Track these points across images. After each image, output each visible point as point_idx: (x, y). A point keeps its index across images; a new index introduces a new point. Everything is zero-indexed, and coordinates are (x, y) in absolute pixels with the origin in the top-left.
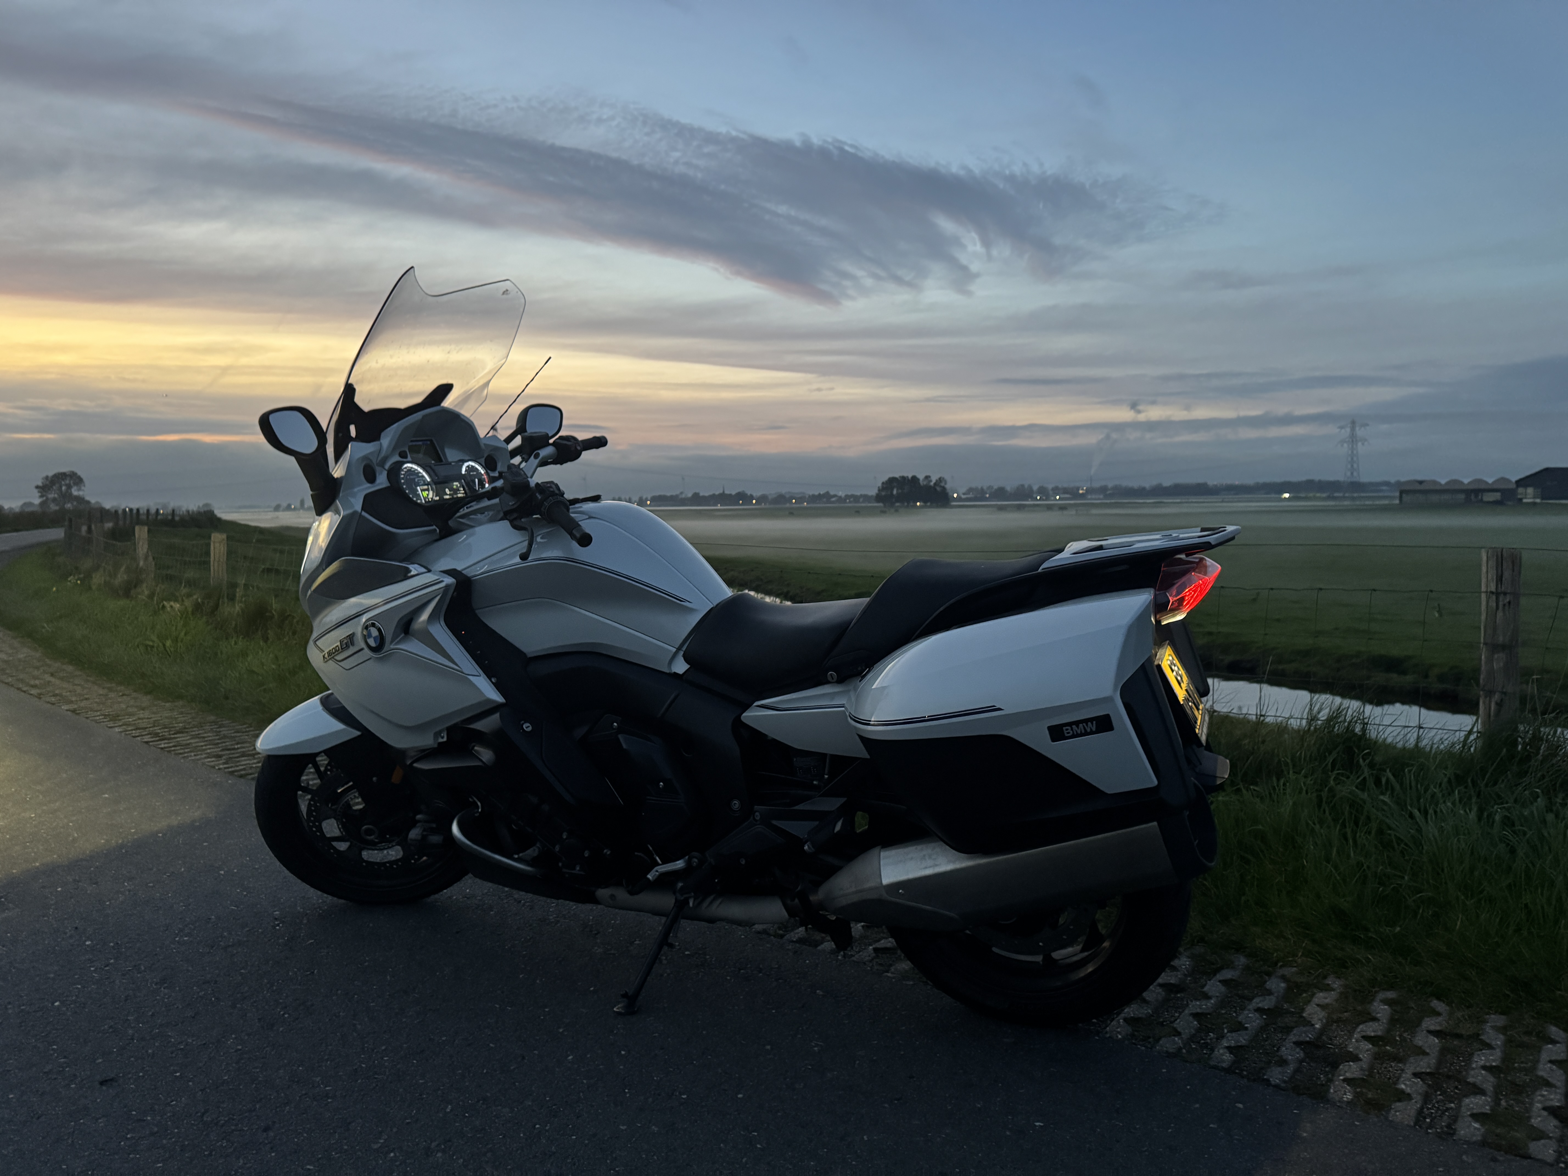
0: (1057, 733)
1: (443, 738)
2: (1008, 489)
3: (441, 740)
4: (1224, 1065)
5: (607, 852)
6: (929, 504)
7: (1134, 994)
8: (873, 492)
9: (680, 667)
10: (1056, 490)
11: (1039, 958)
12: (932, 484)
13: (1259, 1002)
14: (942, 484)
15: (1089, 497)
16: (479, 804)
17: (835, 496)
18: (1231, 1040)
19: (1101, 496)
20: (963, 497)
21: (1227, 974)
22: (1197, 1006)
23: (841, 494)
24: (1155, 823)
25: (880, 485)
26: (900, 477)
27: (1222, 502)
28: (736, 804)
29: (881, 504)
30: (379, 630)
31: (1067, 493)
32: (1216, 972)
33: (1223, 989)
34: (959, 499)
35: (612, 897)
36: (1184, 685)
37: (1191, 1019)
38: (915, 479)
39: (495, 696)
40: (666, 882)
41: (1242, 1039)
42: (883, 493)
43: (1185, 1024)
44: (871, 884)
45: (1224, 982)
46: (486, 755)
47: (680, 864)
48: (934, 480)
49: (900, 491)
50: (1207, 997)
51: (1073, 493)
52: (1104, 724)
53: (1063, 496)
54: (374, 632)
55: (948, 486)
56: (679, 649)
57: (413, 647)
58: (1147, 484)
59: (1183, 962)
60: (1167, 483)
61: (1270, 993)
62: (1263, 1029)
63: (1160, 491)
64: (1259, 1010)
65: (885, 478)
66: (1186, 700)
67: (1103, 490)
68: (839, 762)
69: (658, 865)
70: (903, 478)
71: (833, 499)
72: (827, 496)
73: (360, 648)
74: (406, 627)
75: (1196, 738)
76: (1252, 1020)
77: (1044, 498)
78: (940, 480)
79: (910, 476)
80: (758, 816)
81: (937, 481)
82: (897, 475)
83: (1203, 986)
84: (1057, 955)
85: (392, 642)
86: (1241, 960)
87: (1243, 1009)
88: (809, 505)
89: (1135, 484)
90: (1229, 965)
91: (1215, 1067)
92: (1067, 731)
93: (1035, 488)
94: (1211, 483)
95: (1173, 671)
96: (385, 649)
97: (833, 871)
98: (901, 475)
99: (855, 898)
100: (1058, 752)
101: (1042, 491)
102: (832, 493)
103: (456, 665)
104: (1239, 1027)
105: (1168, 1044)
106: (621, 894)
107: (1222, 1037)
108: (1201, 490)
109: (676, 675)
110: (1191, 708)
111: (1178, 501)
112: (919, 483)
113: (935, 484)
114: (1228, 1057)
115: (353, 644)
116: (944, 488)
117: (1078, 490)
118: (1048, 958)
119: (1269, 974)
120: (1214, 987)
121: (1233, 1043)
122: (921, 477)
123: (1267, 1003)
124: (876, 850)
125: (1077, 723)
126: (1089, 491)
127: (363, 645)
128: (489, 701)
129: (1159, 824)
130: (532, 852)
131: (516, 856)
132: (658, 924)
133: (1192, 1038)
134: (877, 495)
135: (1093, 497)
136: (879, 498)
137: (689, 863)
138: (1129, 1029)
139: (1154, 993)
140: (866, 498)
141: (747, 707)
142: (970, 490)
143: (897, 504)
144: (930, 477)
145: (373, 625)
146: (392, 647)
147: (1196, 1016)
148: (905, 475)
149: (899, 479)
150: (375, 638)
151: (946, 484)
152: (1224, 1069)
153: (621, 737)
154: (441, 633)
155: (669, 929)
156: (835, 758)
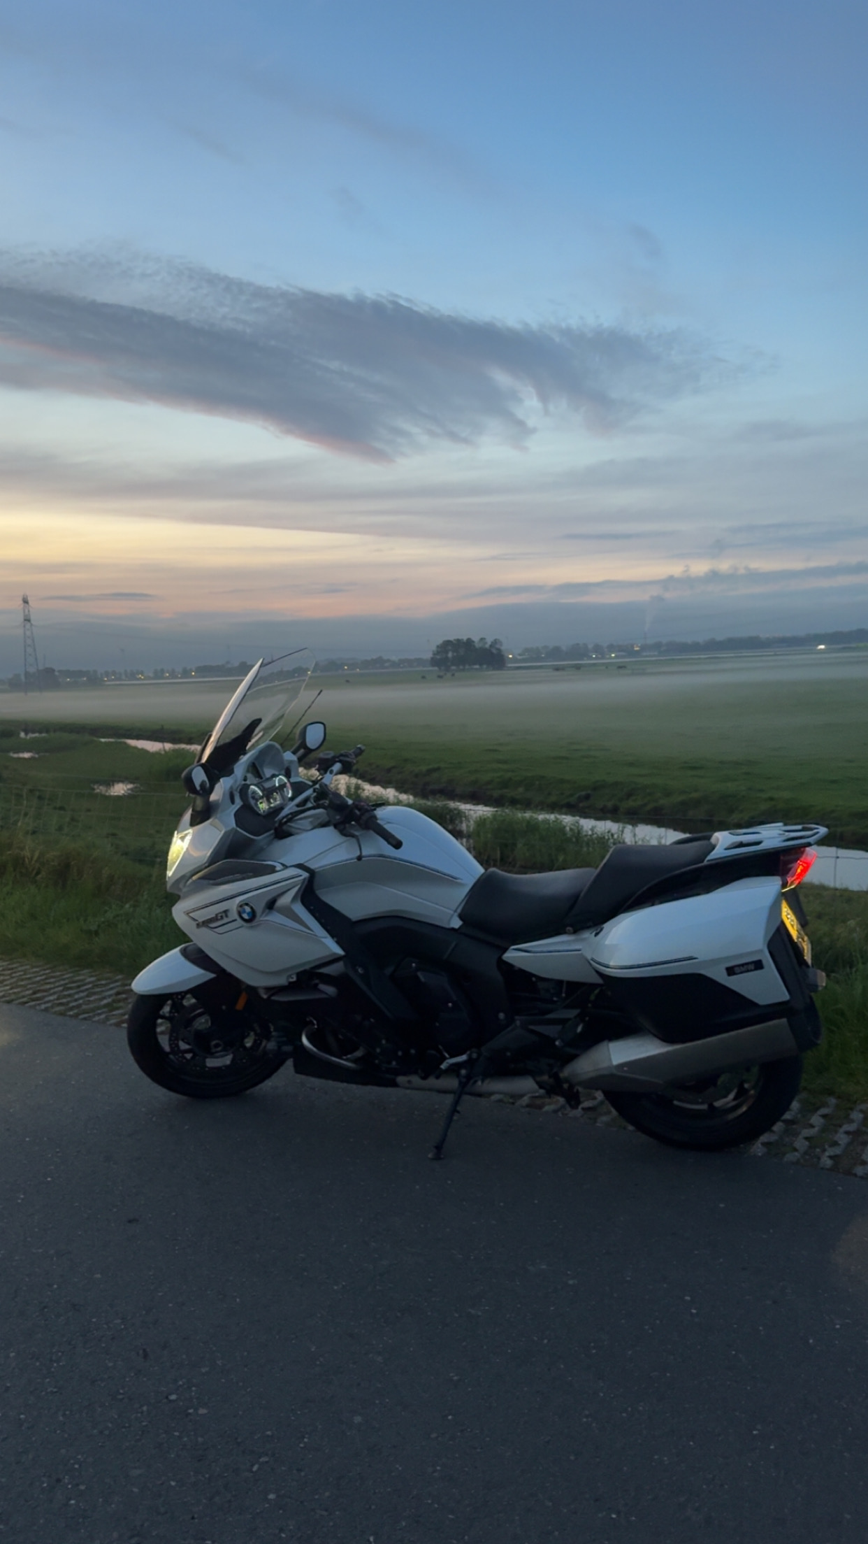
0: (731, 971)
1: (292, 978)
2: (564, 648)
3: (291, 980)
4: (828, 1167)
5: (413, 1051)
6: (485, 666)
7: (767, 1128)
8: (428, 656)
9: (456, 923)
10: (612, 648)
11: (705, 1107)
12: (487, 646)
13: (846, 1127)
14: (498, 646)
15: (645, 654)
16: (315, 1022)
17: (388, 661)
18: (831, 1151)
19: (656, 653)
20: (519, 657)
21: (824, 1111)
22: (807, 1132)
23: (394, 658)
24: (784, 1020)
25: (434, 648)
26: (455, 640)
27: (776, 655)
28: (502, 1016)
29: (436, 668)
30: (252, 908)
31: (622, 651)
32: (817, 1109)
33: (822, 1120)
34: (514, 660)
35: (409, 1082)
36: (795, 927)
37: (804, 1141)
38: (469, 642)
39: (340, 952)
40: (454, 1069)
41: (837, 1151)
42: (438, 657)
43: (801, 1144)
44: (605, 1065)
45: (824, 1116)
46: (330, 990)
47: (464, 1058)
48: (489, 642)
49: (455, 654)
50: (812, 1126)
51: (628, 650)
52: (758, 965)
53: (618, 654)
54: (248, 909)
55: (503, 648)
56: (455, 911)
57: (276, 918)
58: (701, 639)
59: (795, 1105)
60: (720, 637)
61: (852, 1121)
62: (849, 1144)
63: (714, 647)
64: (847, 1133)
65: (440, 641)
66: (798, 938)
67: (657, 646)
68: (573, 986)
69: (447, 1059)
70: (458, 640)
71: (387, 664)
72: (379, 662)
73: (233, 919)
74: (271, 905)
75: (805, 963)
76: (843, 1139)
77: (600, 656)
78: (495, 642)
79: (465, 638)
80: (518, 1023)
81: (492, 642)
82: (452, 638)
83: (810, 1119)
84: (717, 1104)
85: (261, 916)
86: (832, 1101)
87: (836, 1132)
88: (362, 671)
89: (689, 640)
90: (824, 1105)
91: (822, 1169)
92: (737, 970)
93: (590, 646)
94: (764, 635)
95: (788, 918)
96: (257, 919)
97: (572, 1058)
98: (456, 638)
99: (593, 1075)
100: (733, 983)
101: (598, 649)
102: (385, 658)
103: (309, 929)
104: (835, 1144)
105: (791, 1157)
106: (416, 1080)
107: (824, 1150)
108: (754, 644)
109: (453, 929)
110: (800, 942)
111: (732, 655)
112: (474, 646)
113: (491, 646)
114: (829, 1163)
115: (227, 916)
116: (499, 650)
117: (633, 648)
118: (711, 1106)
119: (852, 1109)
120: (816, 1120)
121: (832, 1154)
122: (476, 639)
123: (852, 1127)
124: (605, 1043)
125: (743, 965)
126: (644, 648)
127: (236, 916)
128: (335, 954)
129: (788, 1021)
130: (359, 1053)
131: (345, 1057)
132: (449, 1099)
133: (805, 1153)
134: (432, 659)
135: (648, 654)
136: (434, 662)
137: (470, 1056)
138: (765, 1150)
139: (778, 1127)
140: (420, 662)
141: (505, 950)
142: (527, 650)
143: (453, 668)
144: (485, 639)
145: (247, 904)
146: (261, 919)
147: (806, 1138)
148: (460, 638)
149: (454, 642)
150: (248, 914)
151: (501, 645)
152: (828, 1169)
153: (419, 974)
154: (300, 910)
155: (457, 1102)
156: (569, 983)
